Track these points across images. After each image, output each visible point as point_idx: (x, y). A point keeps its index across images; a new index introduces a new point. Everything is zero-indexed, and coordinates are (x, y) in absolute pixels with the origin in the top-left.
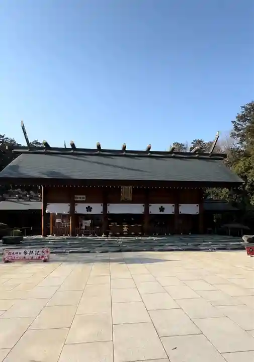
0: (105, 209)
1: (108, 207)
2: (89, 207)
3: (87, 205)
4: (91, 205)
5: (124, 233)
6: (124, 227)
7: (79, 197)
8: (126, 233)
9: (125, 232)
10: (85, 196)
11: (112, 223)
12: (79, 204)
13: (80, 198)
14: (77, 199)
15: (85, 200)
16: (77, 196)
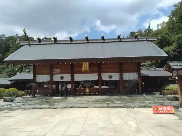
0: (72, 78)
1: (74, 76)
3: (61, 75)
5: (87, 94)
10: (59, 70)
14: (54, 72)
15: (59, 72)
16: (54, 70)
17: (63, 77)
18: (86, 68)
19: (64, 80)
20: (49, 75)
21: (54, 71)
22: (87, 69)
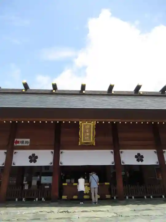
0: (56, 158)
1: (61, 155)
2: (34, 155)
3: (30, 152)
4: (37, 152)
7: (20, 141)
8: (88, 197)
10: (28, 140)
11: (68, 181)
13: (23, 142)
14: (18, 144)
15: (28, 144)
16: (18, 140)
18: (87, 136)
19: (38, 163)
20: (6, 151)
21: (18, 142)
22: (90, 140)
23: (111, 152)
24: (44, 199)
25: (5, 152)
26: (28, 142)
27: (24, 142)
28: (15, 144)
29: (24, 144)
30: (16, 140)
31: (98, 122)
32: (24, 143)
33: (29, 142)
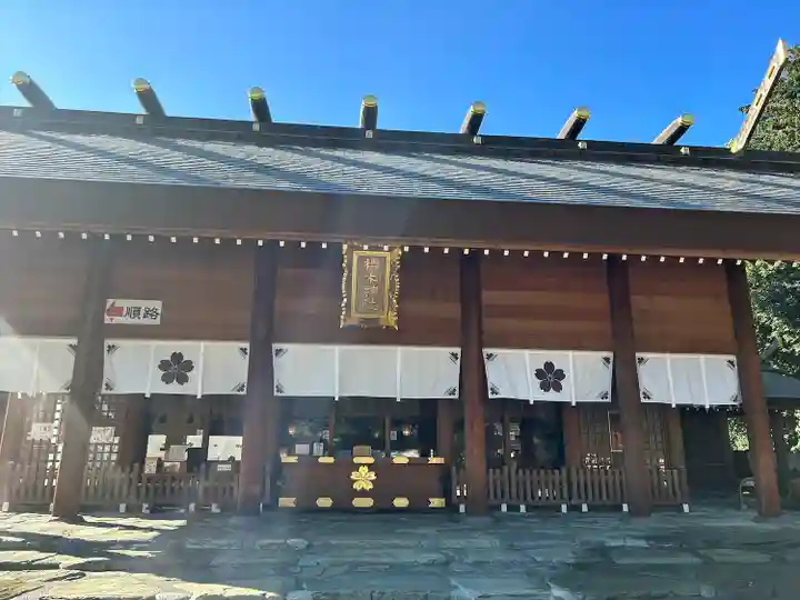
0: (261, 367)
1: (276, 361)
2: (177, 357)
3: (167, 348)
4: (191, 349)
5: (358, 502)
6: (357, 467)
7: (126, 309)
8: (368, 502)
9: (363, 494)
11: (302, 449)
12: (126, 345)
13: (135, 312)
14: (118, 320)
15: (158, 321)
16: (120, 303)
17: (189, 366)
19: (196, 386)
20: (74, 341)
21: (119, 312)
23: (453, 354)
24: (218, 507)
25: (71, 345)
26: (154, 310)
27: (142, 312)
28: (107, 317)
29: (142, 321)
30: (110, 301)
31: (406, 249)
32: (142, 315)
33: (159, 312)
